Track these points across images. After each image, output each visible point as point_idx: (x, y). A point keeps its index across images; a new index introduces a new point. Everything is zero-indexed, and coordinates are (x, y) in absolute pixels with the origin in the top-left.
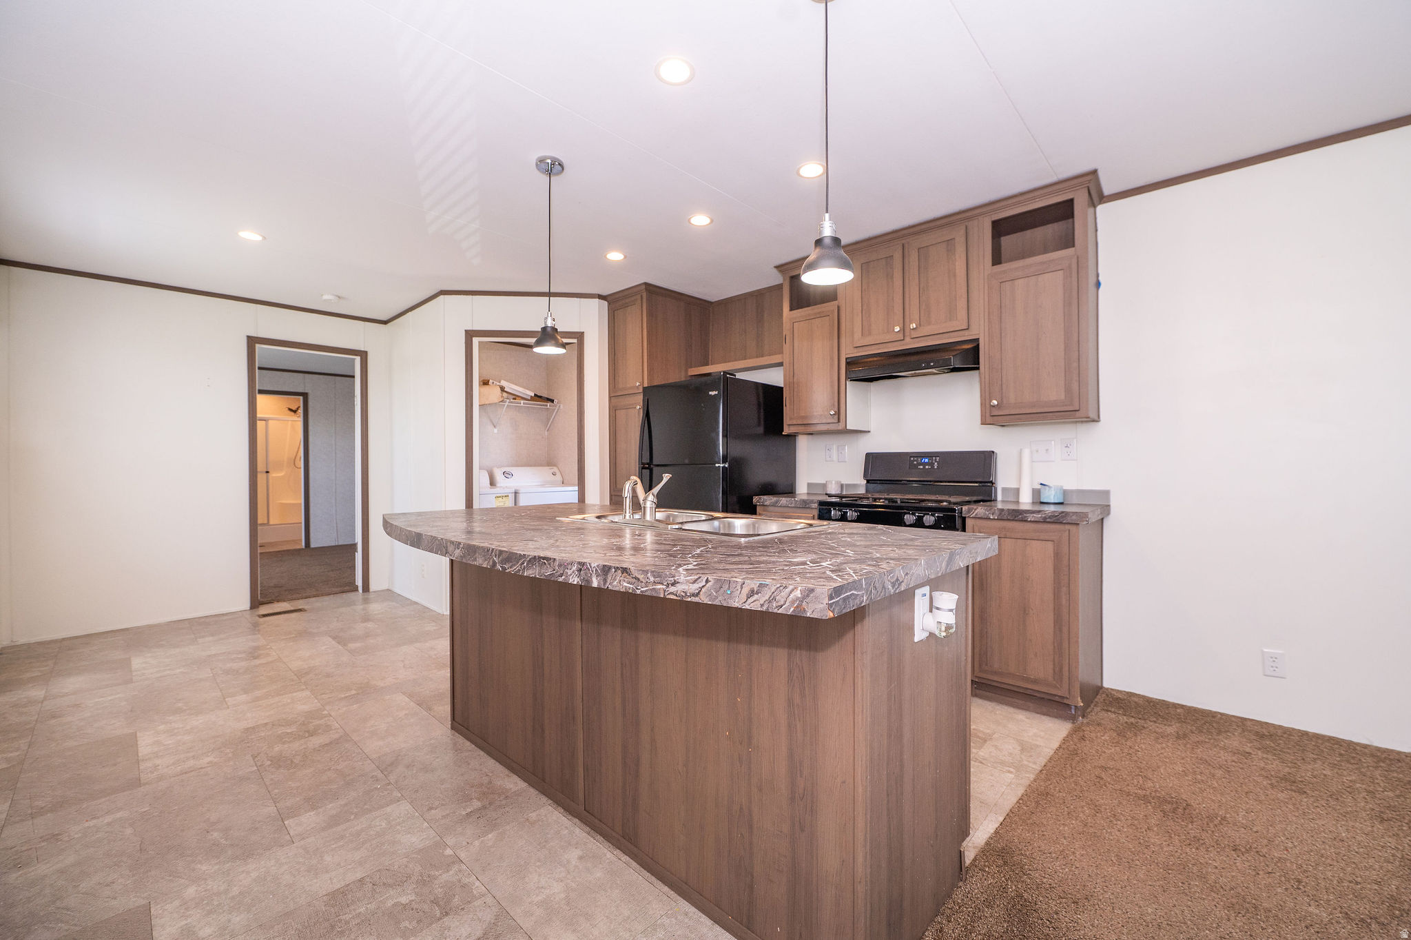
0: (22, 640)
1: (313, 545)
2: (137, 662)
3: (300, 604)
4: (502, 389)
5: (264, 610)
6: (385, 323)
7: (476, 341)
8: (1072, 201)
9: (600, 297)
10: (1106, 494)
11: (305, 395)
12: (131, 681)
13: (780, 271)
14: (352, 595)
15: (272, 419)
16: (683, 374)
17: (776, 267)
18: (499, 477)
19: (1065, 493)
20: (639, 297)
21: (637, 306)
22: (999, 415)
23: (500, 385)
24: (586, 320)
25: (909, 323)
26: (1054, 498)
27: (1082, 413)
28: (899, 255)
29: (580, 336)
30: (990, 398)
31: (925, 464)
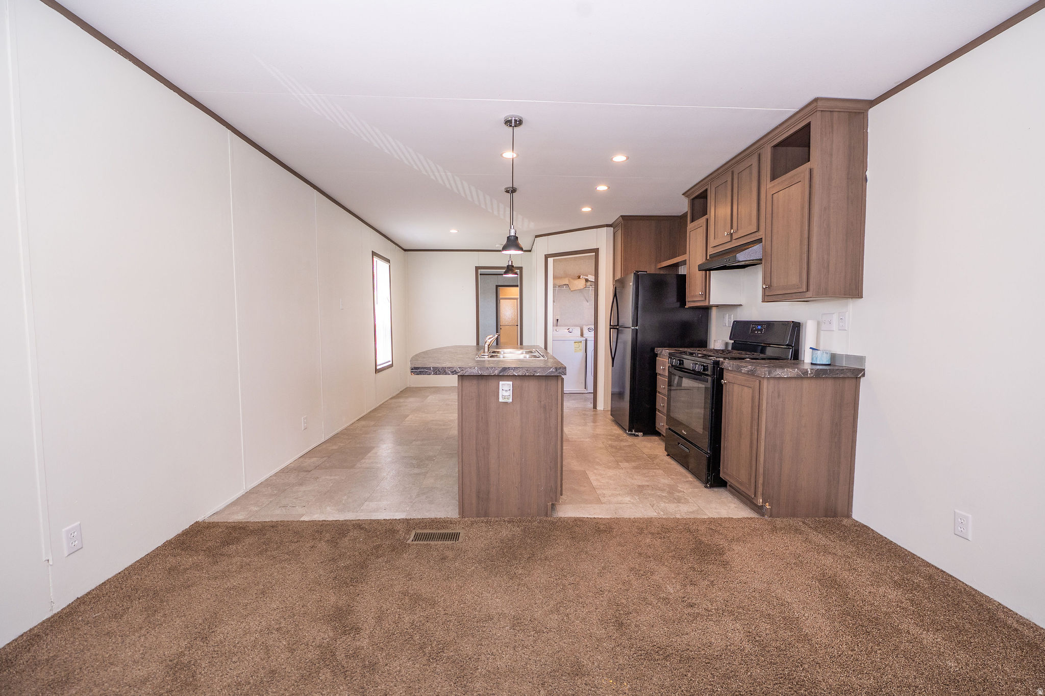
6: (530, 251)
7: (550, 260)
8: (810, 123)
9: (608, 226)
13: (687, 197)
17: (683, 194)
18: (586, 331)
19: (833, 357)
20: (620, 224)
21: (620, 231)
22: (770, 295)
23: (586, 277)
24: (602, 240)
25: (732, 228)
26: (824, 359)
27: (809, 294)
28: (729, 180)
29: (596, 251)
30: (764, 283)
31: (758, 330)
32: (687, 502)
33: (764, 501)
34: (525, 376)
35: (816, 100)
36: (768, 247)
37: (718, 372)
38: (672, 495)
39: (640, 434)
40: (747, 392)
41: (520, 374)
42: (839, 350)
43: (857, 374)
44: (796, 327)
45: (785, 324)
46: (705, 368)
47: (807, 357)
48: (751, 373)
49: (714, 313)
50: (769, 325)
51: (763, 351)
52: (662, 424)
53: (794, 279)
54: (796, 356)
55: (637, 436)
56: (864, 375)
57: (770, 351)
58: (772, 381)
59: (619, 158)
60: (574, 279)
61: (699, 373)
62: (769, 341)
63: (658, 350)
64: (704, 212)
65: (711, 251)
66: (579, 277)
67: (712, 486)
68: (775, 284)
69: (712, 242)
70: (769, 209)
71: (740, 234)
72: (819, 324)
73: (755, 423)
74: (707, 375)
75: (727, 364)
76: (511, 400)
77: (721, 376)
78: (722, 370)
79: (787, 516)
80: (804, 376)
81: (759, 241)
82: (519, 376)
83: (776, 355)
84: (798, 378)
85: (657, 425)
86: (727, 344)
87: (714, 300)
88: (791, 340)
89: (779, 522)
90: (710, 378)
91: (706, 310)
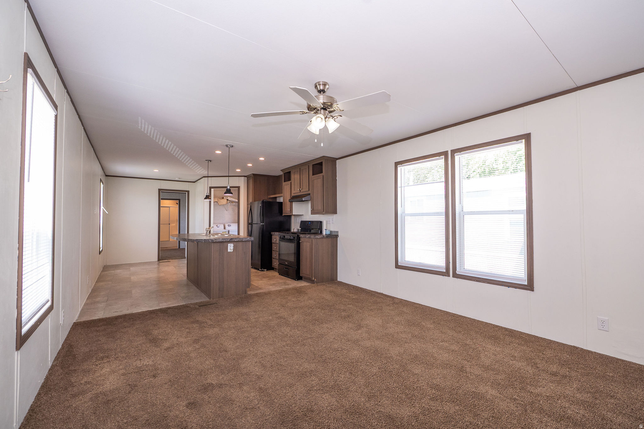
0: (108, 264)
1: (181, 248)
2: (131, 268)
3: (169, 260)
4: (227, 200)
5: (161, 261)
6: (194, 182)
7: (212, 190)
8: (322, 162)
9: (244, 176)
10: (337, 232)
11: (179, 200)
12: (130, 271)
13: (282, 171)
14: (184, 259)
15: (171, 207)
16: (266, 197)
17: (281, 170)
18: (227, 226)
19: (331, 232)
20: (252, 177)
21: (252, 180)
22: (313, 212)
23: (227, 198)
24: (241, 183)
25: (300, 188)
26: (328, 233)
27: (324, 212)
28: (299, 171)
29: (239, 187)
30: (311, 208)
31: (309, 224)
32: (291, 285)
33: (314, 279)
34: (239, 241)
35: (324, 156)
36: (312, 197)
37: (299, 238)
38: (285, 284)
39: (265, 270)
40: (308, 244)
41: (237, 240)
42: (332, 230)
43: (337, 236)
44: (321, 222)
45: (317, 222)
46: (294, 238)
47: (324, 233)
48: (310, 238)
49: (293, 218)
50: (312, 222)
51: (310, 231)
52: (275, 263)
53: (320, 208)
54: (321, 232)
55: (264, 271)
56: (338, 237)
57: (312, 231)
58: (315, 239)
59: (262, 159)
60: (220, 199)
61: (292, 240)
62: (312, 228)
63: (273, 233)
64: (289, 179)
65: (293, 195)
66: (223, 198)
67: (298, 280)
68: (315, 209)
69: (293, 192)
70: (312, 185)
71: (303, 190)
72: (327, 221)
73: (311, 253)
74: (295, 240)
75: (301, 236)
76: (232, 251)
77: (300, 240)
78: (300, 237)
79: (321, 283)
80: (323, 237)
81: (309, 194)
82: (237, 241)
83: (315, 232)
84: (322, 238)
85: (273, 265)
86: (298, 230)
87: (294, 213)
88: (319, 227)
89: (319, 284)
90: (296, 241)
91: (289, 217)
